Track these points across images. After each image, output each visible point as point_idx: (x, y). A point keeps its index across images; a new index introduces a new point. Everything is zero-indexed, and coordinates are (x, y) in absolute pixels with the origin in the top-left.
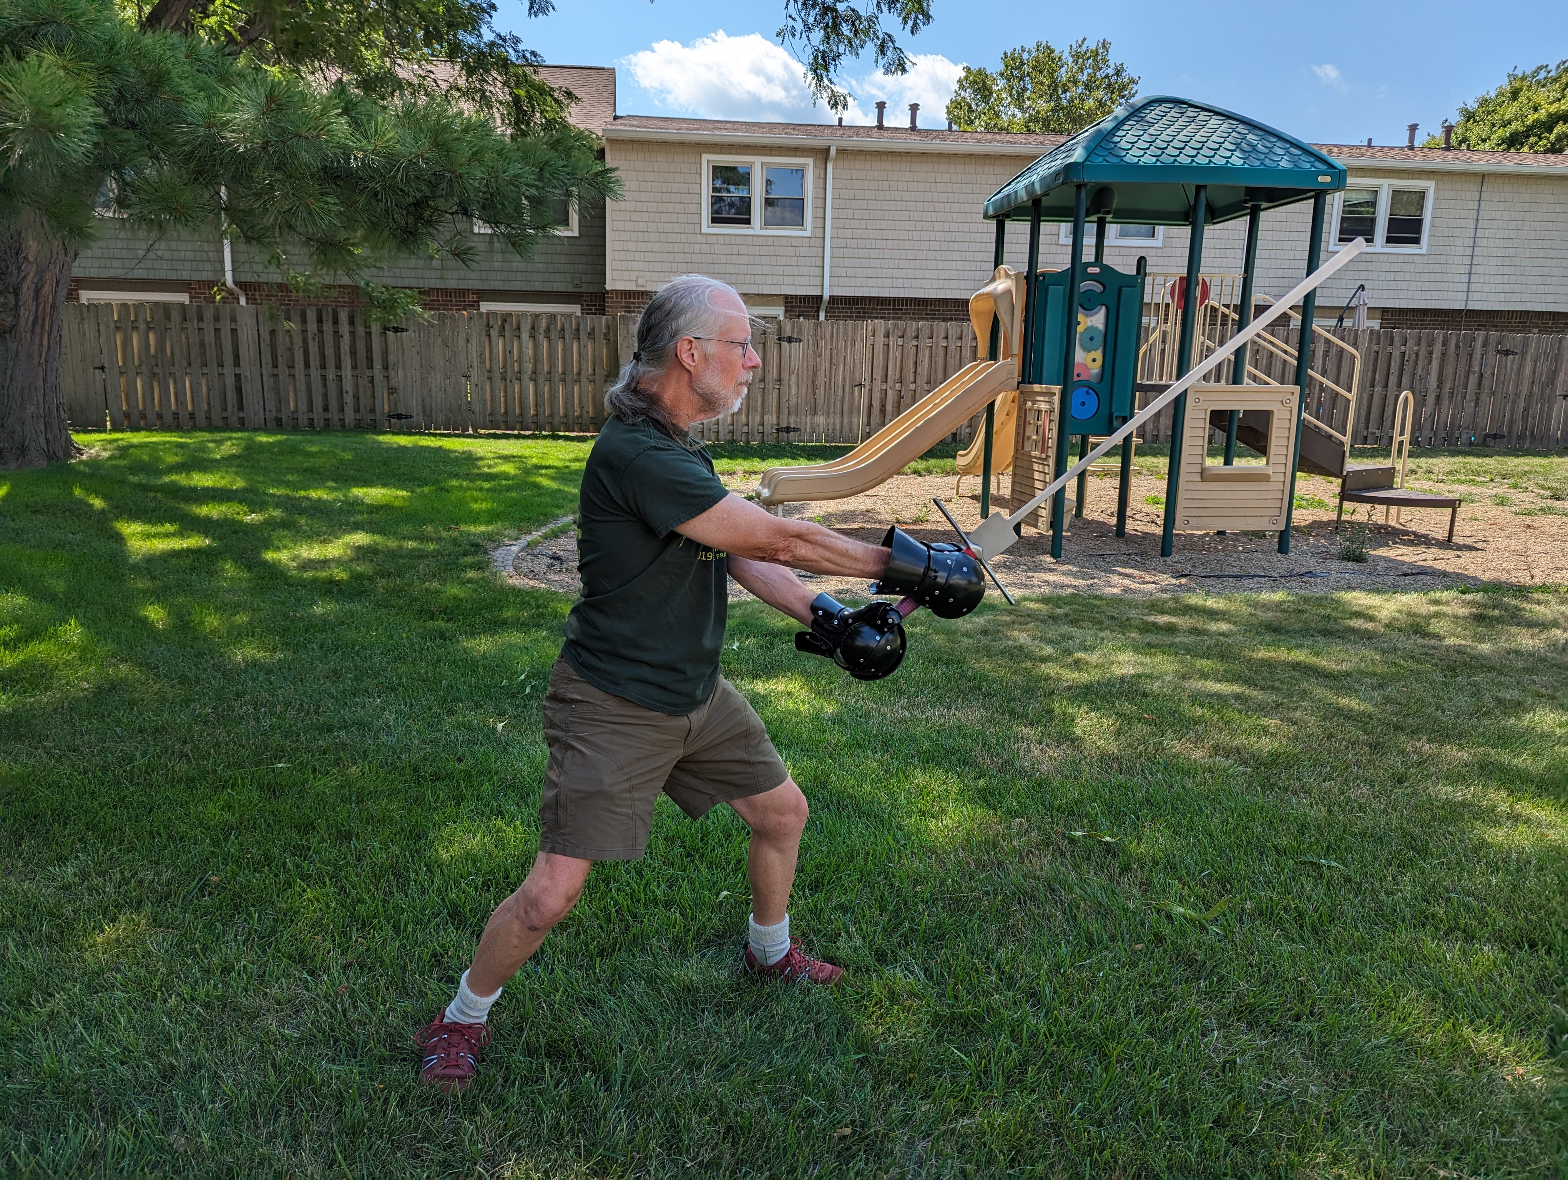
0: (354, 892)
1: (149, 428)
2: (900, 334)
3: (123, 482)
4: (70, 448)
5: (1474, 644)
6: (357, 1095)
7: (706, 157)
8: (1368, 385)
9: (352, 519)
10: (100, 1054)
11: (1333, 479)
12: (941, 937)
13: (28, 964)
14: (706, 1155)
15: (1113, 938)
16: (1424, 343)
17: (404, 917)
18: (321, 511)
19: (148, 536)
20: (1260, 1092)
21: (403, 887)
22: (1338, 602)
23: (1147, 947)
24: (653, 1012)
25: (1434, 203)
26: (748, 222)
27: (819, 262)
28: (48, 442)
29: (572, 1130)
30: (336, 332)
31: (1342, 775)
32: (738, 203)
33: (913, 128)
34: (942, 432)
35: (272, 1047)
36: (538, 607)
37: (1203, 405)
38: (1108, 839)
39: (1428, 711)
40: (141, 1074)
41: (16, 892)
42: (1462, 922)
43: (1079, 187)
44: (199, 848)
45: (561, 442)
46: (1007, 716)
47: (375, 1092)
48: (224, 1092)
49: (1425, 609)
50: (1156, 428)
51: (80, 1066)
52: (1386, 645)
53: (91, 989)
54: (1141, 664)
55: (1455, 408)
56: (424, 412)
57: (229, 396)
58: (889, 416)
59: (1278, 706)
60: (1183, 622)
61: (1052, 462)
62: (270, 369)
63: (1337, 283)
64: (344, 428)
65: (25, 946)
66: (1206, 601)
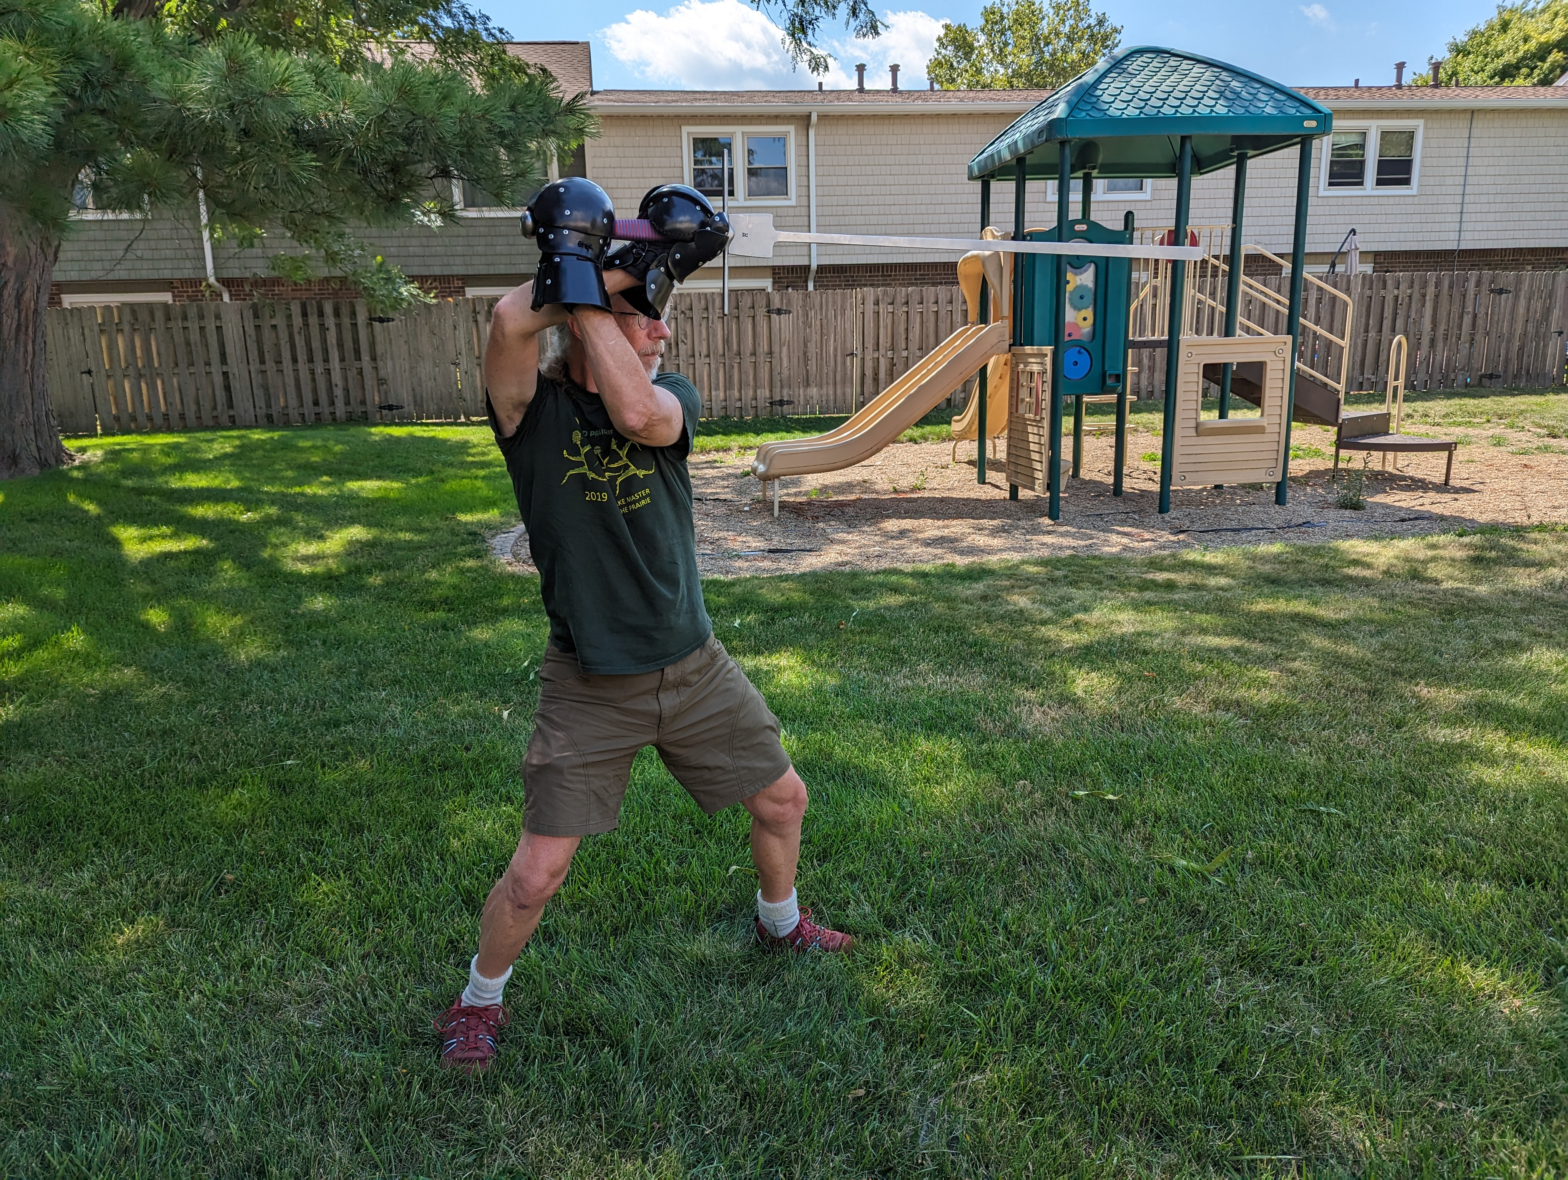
0: (368, 884)
1: (139, 431)
2: (890, 301)
3: (117, 486)
4: (61, 455)
5: (1472, 587)
6: (381, 1080)
7: (686, 129)
8: (1362, 331)
9: (348, 513)
10: (127, 1053)
11: (1330, 427)
12: (948, 901)
13: (51, 968)
14: (724, 1122)
15: (1117, 894)
16: (1416, 287)
17: (419, 906)
18: (317, 507)
19: (143, 540)
20: (1264, 1036)
21: (417, 875)
22: (1336, 550)
23: (1151, 901)
24: (668, 987)
25: (1423, 143)
26: (732, 193)
28: (39, 449)
29: (593, 1104)
30: (322, 325)
31: (1341, 723)
32: (720, 175)
33: (895, 90)
34: (937, 398)
35: (295, 1038)
37: (1195, 359)
38: (1111, 797)
39: (1426, 655)
40: (168, 1070)
41: (35, 899)
42: (1460, 862)
43: (1063, 143)
44: (213, 848)
46: (1008, 680)
47: (398, 1076)
48: (250, 1084)
49: (1422, 554)
50: (1151, 383)
51: (108, 1065)
52: (1384, 592)
53: (114, 990)
54: (1141, 622)
55: (1450, 350)
56: (415, 402)
57: (218, 393)
58: (881, 386)
59: (1277, 657)
60: (1182, 578)
61: (1046, 424)
62: (258, 365)
63: (1328, 228)
64: (335, 421)
65: (47, 951)
66: (1204, 556)
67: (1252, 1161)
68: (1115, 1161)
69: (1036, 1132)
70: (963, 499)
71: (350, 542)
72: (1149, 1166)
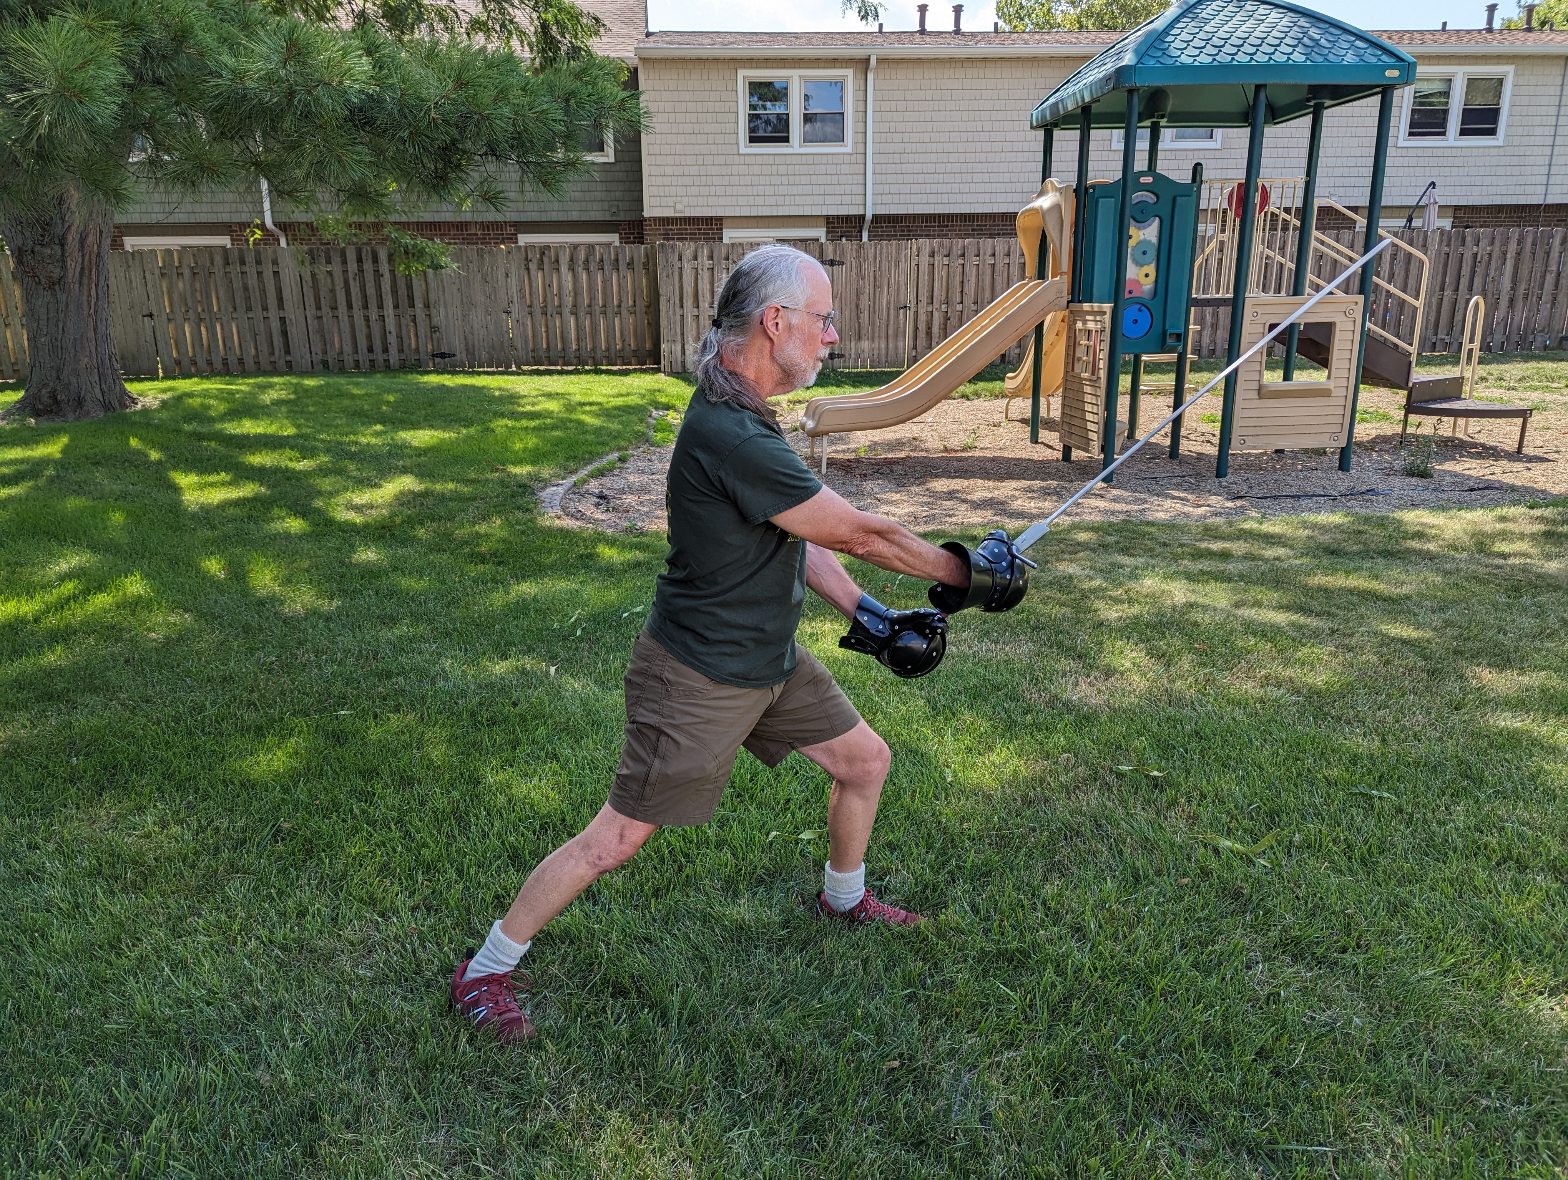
0: (418, 837)
1: (199, 375)
2: (946, 253)
3: (178, 431)
4: (127, 399)
5: (1540, 563)
6: (429, 1031)
7: (742, 73)
8: (1438, 289)
9: (401, 462)
10: (188, 995)
11: (1399, 391)
12: (987, 874)
13: (116, 910)
14: (760, 1088)
15: (1159, 873)
16: (1497, 244)
17: (466, 860)
18: (371, 456)
19: (202, 487)
20: (1304, 1023)
21: (465, 829)
22: (1400, 523)
23: (1193, 882)
24: (709, 950)
25: (1513, 91)
26: (786, 140)
27: (860, 179)
28: (103, 393)
29: (632, 1064)
30: (376, 271)
31: (1398, 703)
32: (774, 120)
33: (957, 31)
34: (990, 355)
35: (347, 987)
36: (586, 547)
37: (1261, 318)
38: (1156, 773)
39: (1490, 634)
40: (226, 1013)
41: (101, 841)
42: (1515, 853)
43: (1131, 92)
44: (271, 796)
45: (604, 377)
46: (1055, 649)
47: (446, 1028)
48: (304, 1031)
49: (1490, 528)
50: (1213, 342)
51: (170, 1007)
52: (1448, 566)
53: (175, 934)
54: (1193, 591)
55: (1529, 311)
56: (467, 350)
57: (275, 340)
58: (935, 340)
59: (1333, 632)
60: (1238, 547)
61: (1103, 382)
62: (314, 311)
63: (1406, 181)
64: (388, 368)
65: (112, 893)
66: (1261, 524)
67: (1287, 1150)
68: (1148, 1145)
69: (1070, 1112)
70: (1015, 459)
71: (402, 493)
72: (1182, 1152)
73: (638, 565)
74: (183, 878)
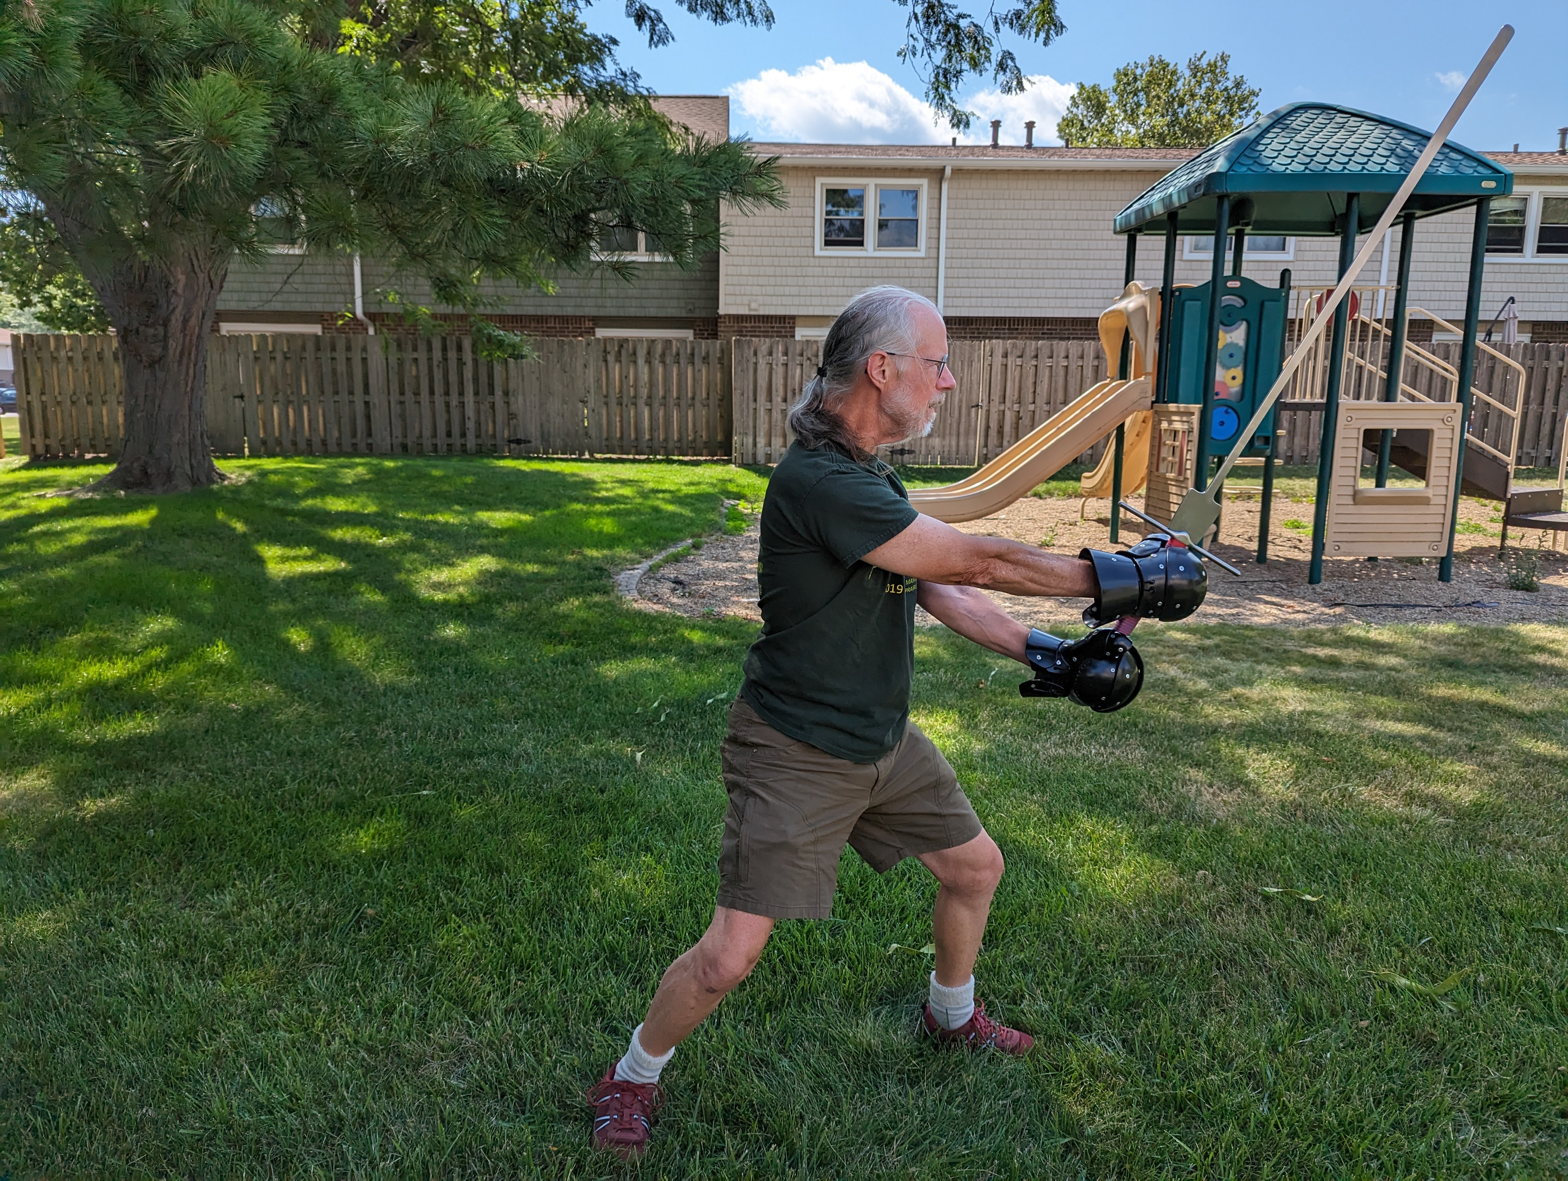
0: (509, 931)
1: (284, 454)
2: (1019, 354)
3: (262, 507)
4: (213, 475)
6: (531, 1157)
7: (819, 181)
9: (478, 543)
10: (268, 1099)
12: (1137, 1005)
13: (191, 997)
17: (562, 960)
18: (449, 535)
19: (284, 559)
21: (558, 925)
22: (1517, 635)
23: (1375, 1025)
24: (831, 1077)
26: (861, 243)
27: (932, 282)
28: (192, 467)
30: (460, 359)
32: (847, 225)
33: (1029, 146)
35: (440, 1099)
36: (665, 632)
37: (1356, 424)
38: (1308, 897)
40: (309, 1121)
43: (1221, 198)
44: (353, 878)
45: (676, 466)
46: (1169, 755)
51: (249, 1112)
53: (255, 1027)
54: (1309, 700)
56: (542, 436)
57: (358, 423)
58: (1006, 442)
59: (1471, 750)
60: (1350, 655)
61: (1190, 482)
62: (397, 396)
64: (464, 451)
65: (189, 978)
66: (1368, 632)
71: (481, 572)
73: (719, 651)
74: (262, 965)
